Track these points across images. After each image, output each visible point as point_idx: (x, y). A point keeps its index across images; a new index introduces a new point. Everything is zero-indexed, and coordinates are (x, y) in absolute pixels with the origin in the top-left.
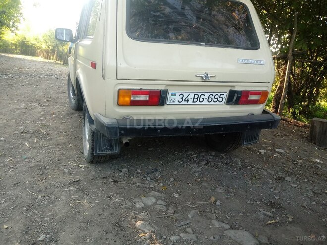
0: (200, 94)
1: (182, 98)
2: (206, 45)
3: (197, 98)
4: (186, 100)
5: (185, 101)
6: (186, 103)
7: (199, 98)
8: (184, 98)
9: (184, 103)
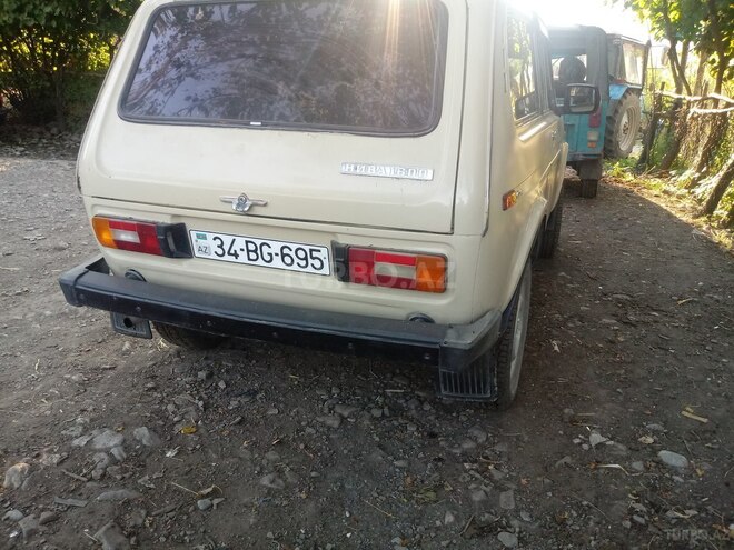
0: (258, 243)
1: (221, 246)
2: (264, 126)
3: (255, 251)
4: (232, 252)
5: (229, 254)
6: (232, 258)
7: (259, 252)
8: (226, 248)
9: (226, 257)
